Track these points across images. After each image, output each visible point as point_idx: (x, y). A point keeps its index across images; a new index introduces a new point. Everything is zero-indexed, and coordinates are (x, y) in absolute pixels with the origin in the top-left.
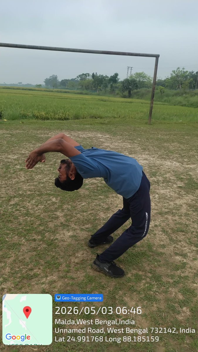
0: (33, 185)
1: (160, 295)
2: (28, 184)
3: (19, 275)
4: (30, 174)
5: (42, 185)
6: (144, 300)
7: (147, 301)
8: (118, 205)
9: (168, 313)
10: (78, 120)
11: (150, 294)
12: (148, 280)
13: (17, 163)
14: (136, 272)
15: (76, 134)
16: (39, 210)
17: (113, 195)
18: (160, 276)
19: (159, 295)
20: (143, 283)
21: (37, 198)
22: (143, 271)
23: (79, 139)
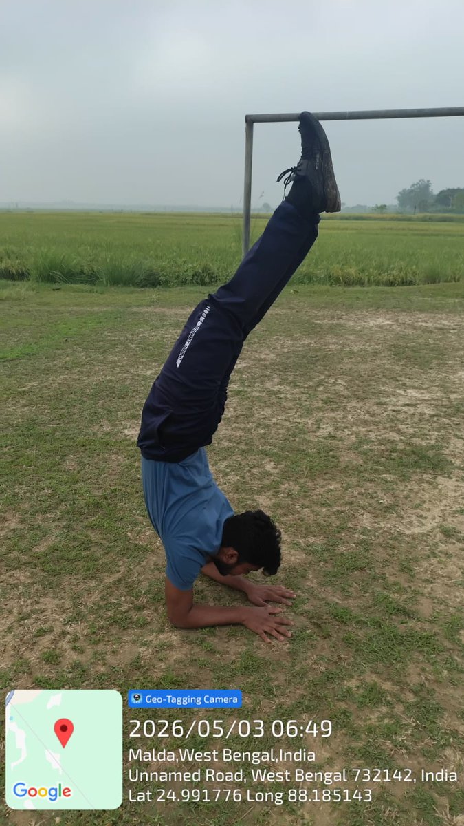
0: (243, 429)
1: (410, 758)
2: (234, 426)
3: (110, 613)
4: (250, 403)
5: (262, 431)
6: (356, 755)
7: (362, 761)
8: (424, 502)
9: (405, 812)
10: (432, 286)
11: (383, 747)
12: (399, 709)
13: (238, 378)
14: (376, 680)
15: (409, 320)
16: (225, 484)
17: (425, 476)
18: (438, 710)
19: (406, 756)
20: (379, 712)
21: (235, 457)
22: (394, 683)
23: (411, 332)
